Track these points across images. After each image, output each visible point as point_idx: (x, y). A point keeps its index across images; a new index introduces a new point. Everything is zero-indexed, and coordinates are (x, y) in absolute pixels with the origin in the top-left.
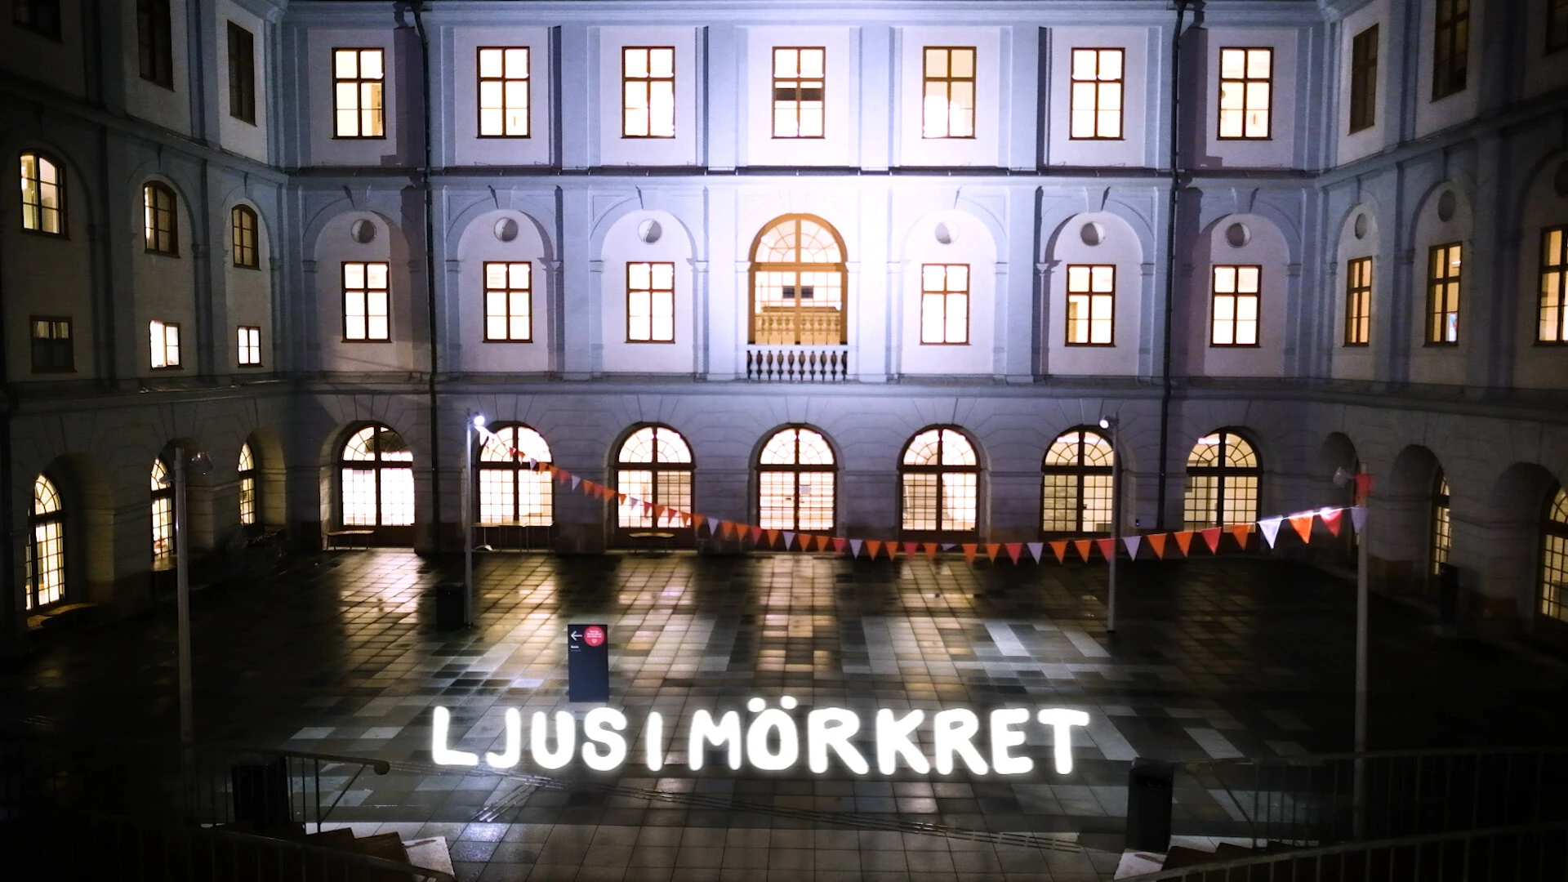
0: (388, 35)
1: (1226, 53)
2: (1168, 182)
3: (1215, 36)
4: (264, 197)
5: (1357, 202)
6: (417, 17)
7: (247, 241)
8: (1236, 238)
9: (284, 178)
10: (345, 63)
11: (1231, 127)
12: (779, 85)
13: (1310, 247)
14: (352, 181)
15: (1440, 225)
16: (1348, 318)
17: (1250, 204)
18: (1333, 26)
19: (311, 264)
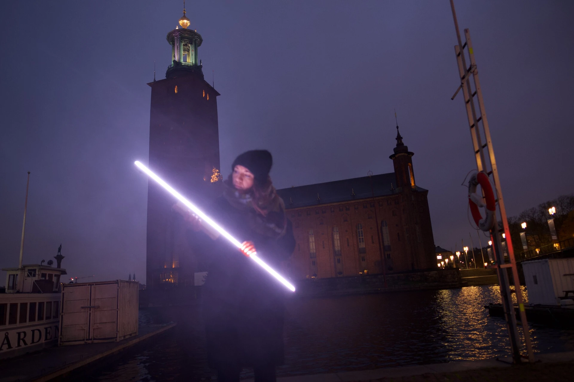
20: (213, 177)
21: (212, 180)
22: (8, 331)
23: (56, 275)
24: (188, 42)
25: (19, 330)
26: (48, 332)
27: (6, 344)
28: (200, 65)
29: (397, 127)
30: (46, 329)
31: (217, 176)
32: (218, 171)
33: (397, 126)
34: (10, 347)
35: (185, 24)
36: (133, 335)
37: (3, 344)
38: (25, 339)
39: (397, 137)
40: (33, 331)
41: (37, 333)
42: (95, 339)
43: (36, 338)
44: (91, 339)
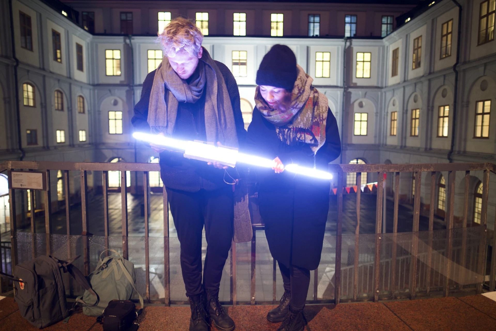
0: (121, 46)
1: (358, 54)
2: (342, 90)
3: (355, 49)
4: (86, 93)
5: (393, 96)
6: (130, 41)
7: (82, 106)
8: (361, 105)
9: (91, 87)
10: (109, 54)
11: (359, 74)
12: (234, 61)
13: (381, 108)
14: (111, 88)
15: (414, 103)
16: (391, 128)
17: (365, 95)
18: (387, 47)
19: (99, 112)
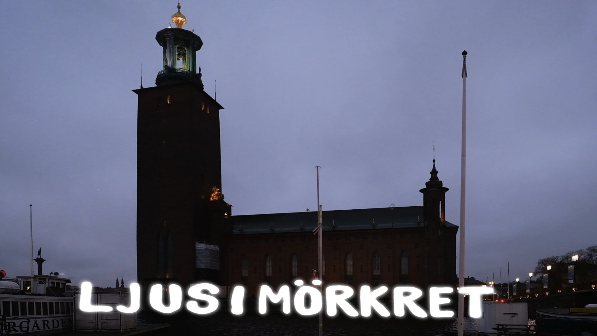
20: (213, 195)
21: (211, 198)
22: (36, 319)
23: (62, 283)
24: (184, 44)
25: (44, 319)
26: (64, 322)
27: (36, 327)
28: (199, 73)
29: (434, 161)
30: (62, 320)
31: (217, 195)
32: (218, 190)
33: (433, 159)
34: (39, 329)
35: (180, 22)
36: (133, 329)
37: (34, 327)
38: (48, 325)
39: (431, 171)
40: (53, 321)
41: (56, 322)
42: (102, 329)
43: (56, 325)
44: (100, 329)
